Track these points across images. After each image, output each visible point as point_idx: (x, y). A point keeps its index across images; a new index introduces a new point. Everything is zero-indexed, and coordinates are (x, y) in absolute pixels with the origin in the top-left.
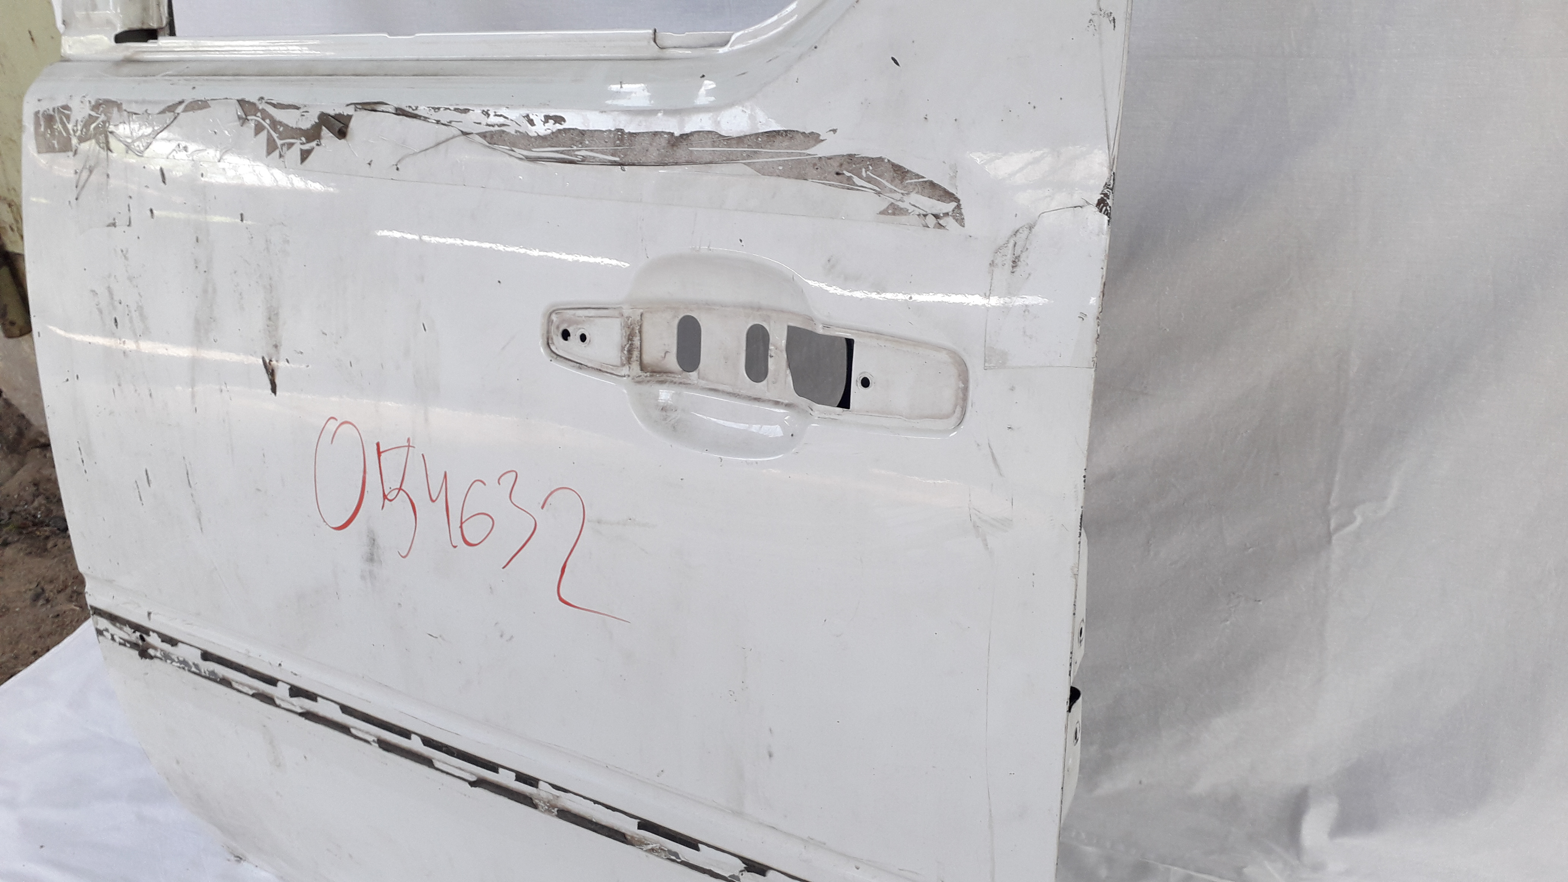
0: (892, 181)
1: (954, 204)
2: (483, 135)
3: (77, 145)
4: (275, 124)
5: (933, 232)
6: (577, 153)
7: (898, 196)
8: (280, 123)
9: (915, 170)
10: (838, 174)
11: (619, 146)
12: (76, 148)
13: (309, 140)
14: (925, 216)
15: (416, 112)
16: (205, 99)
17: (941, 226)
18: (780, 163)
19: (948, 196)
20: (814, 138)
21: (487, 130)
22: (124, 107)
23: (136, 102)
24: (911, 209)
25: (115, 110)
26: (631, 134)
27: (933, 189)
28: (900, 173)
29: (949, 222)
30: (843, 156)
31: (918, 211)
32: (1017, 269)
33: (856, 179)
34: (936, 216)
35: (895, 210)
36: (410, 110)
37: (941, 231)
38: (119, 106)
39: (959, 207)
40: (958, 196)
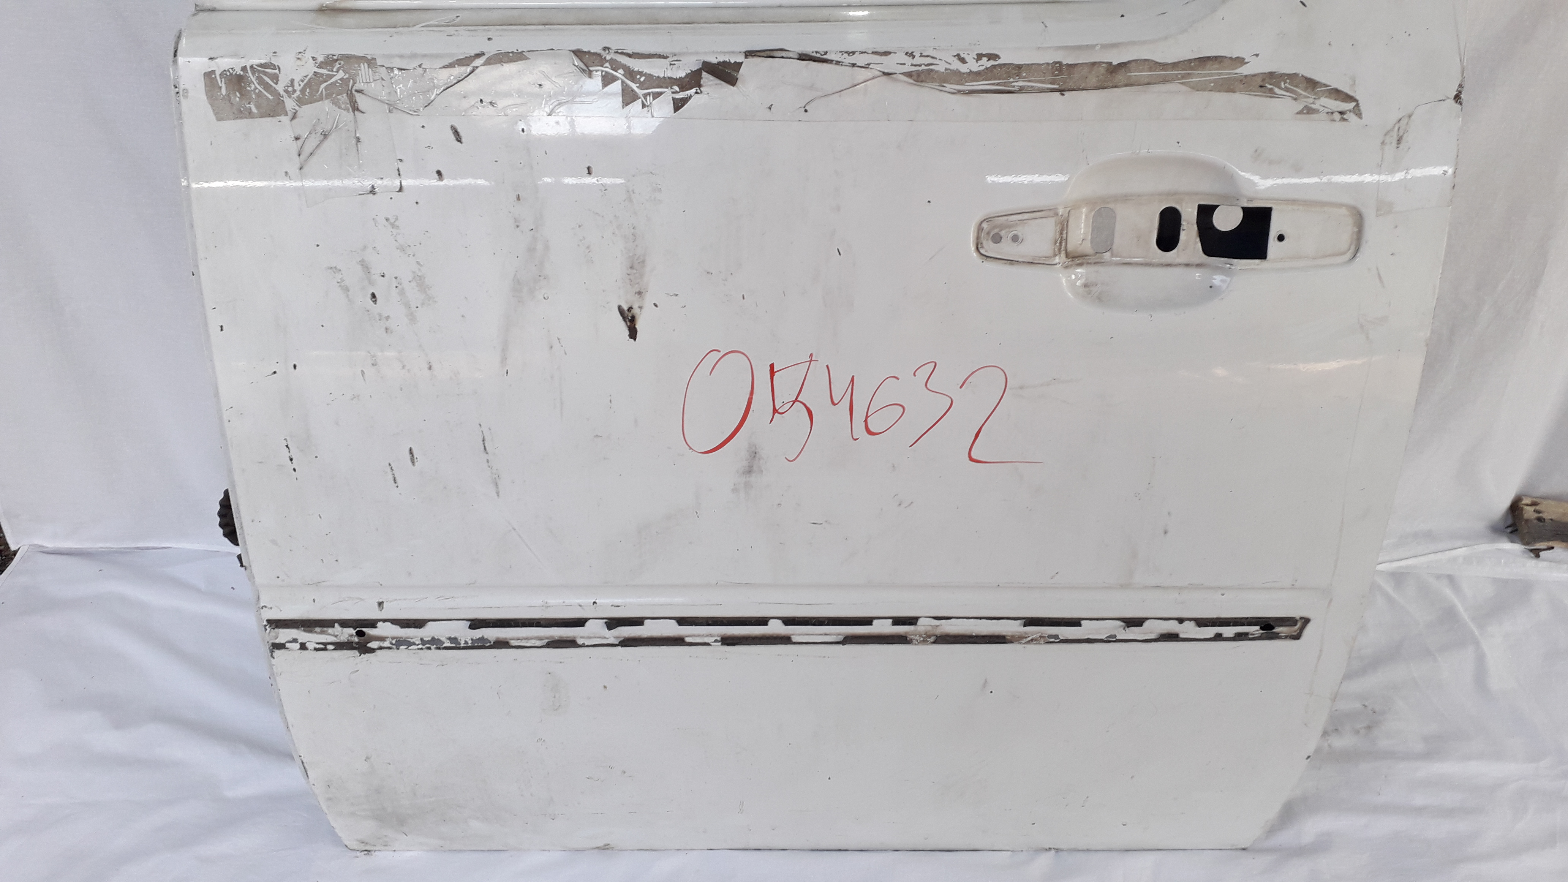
0: (1305, 90)
1: (1354, 104)
2: (909, 75)
3: (297, 108)
4: (631, 74)
5: (1339, 125)
6: (1013, 84)
7: (1311, 100)
8: (641, 73)
9: (1324, 81)
10: (1261, 86)
11: (1058, 76)
12: (294, 111)
13: (683, 89)
14: (1332, 113)
15: (825, 57)
16: (517, 50)
17: (1344, 120)
18: (1210, 82)
19: (1349, 98)
20: (1241, 61)
21: (913, 70)
22: (379, 62)
23: (401, 56)
24: (1321, 109)
25: (364, 67)
26: (1070, 66)
27: (1338, 94)
28: (1312, 84)
29: (1351, 117)
30: (1265, 73)
31: (1326, 110)
32: (1401, 146)
33: (1276, 90)
34: (1341, 113)
35: (1308, 111)
36: (818, 55)
37: (1344, 123)
38: (371, 62)
39: (1357, 105)
40: (1357, 98)
